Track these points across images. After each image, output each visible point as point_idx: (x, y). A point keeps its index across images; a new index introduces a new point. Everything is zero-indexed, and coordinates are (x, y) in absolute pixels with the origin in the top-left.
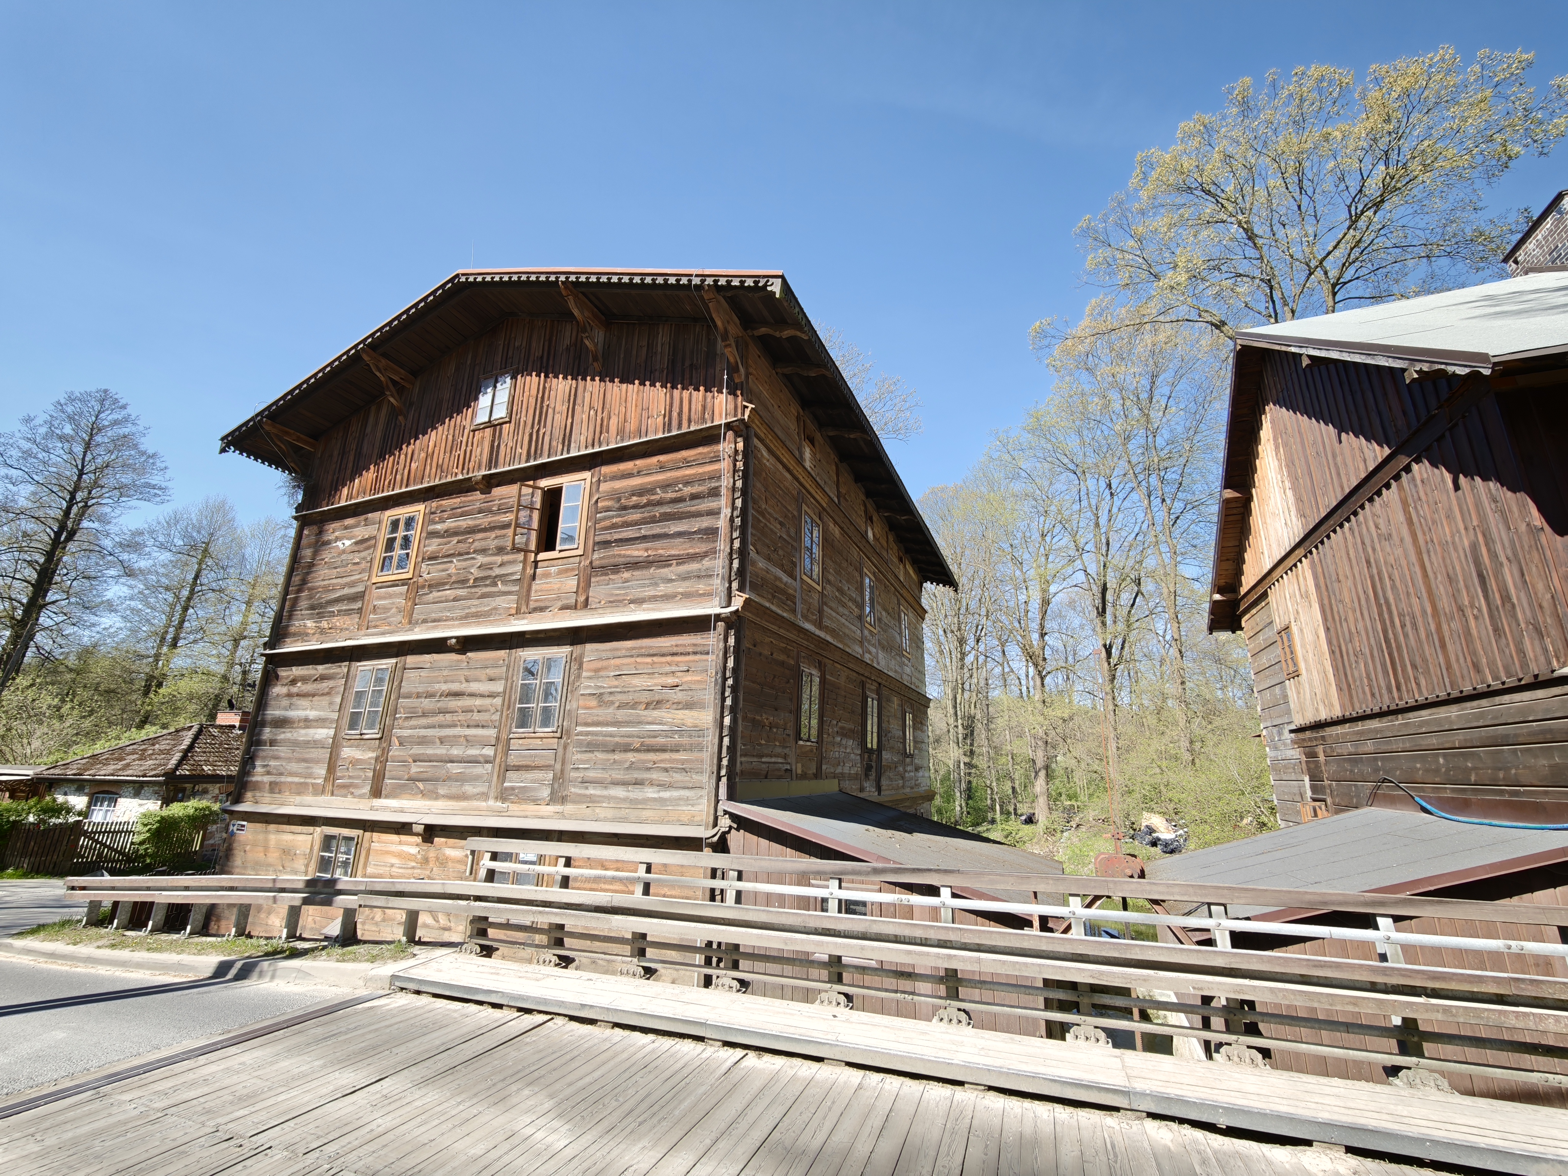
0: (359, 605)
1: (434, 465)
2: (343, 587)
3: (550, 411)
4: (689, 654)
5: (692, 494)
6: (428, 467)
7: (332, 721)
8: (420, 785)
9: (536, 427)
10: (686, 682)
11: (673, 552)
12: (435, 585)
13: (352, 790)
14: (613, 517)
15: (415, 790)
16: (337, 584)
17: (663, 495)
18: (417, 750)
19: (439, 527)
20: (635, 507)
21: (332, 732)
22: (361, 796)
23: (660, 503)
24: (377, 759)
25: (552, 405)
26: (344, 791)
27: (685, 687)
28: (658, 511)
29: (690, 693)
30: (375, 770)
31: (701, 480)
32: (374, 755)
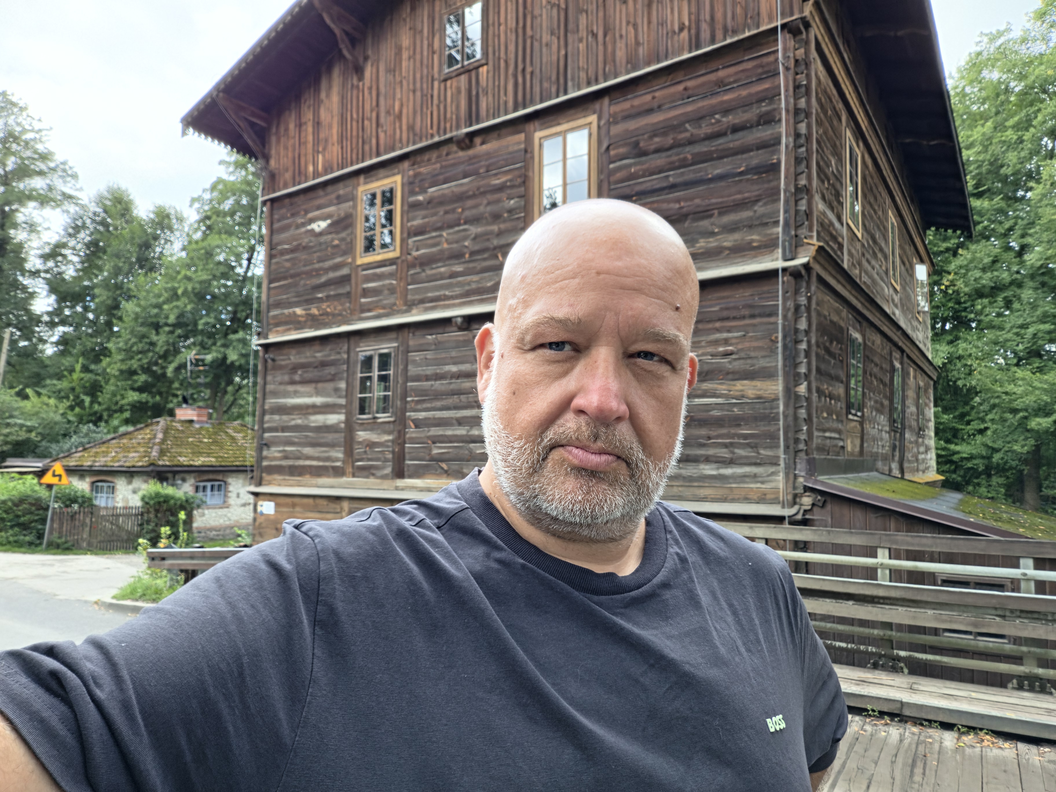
0: (347, 289)
1: (404, 127)
2: (327, 270)
3: (536, 44)
4: (743, 317)
5: (734, 125)
6: (398, 132)
7: (340, 406)
8: (444, 466)
9: (520, 67)
10: (742, 350)
11: (714, 201)
12: (425, 262)
13: (374, 472)
14: (630, 166)
15: (439, 470)
16: (321, 269)
17: (695, 131)
18: (435, 431)
19: (420, 198)
20: (657, 151)
21: (342, 417)
22: (384, 477)
23: (691, 142)
24: (393, 441)
25: (538, 37)
26: (365, 473)
27: (742, 355)
28: (688, 152)
29: (749, 361)
30: (393, 452)
31: (745, 104)
32: (390, 437)
